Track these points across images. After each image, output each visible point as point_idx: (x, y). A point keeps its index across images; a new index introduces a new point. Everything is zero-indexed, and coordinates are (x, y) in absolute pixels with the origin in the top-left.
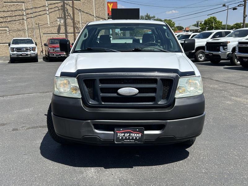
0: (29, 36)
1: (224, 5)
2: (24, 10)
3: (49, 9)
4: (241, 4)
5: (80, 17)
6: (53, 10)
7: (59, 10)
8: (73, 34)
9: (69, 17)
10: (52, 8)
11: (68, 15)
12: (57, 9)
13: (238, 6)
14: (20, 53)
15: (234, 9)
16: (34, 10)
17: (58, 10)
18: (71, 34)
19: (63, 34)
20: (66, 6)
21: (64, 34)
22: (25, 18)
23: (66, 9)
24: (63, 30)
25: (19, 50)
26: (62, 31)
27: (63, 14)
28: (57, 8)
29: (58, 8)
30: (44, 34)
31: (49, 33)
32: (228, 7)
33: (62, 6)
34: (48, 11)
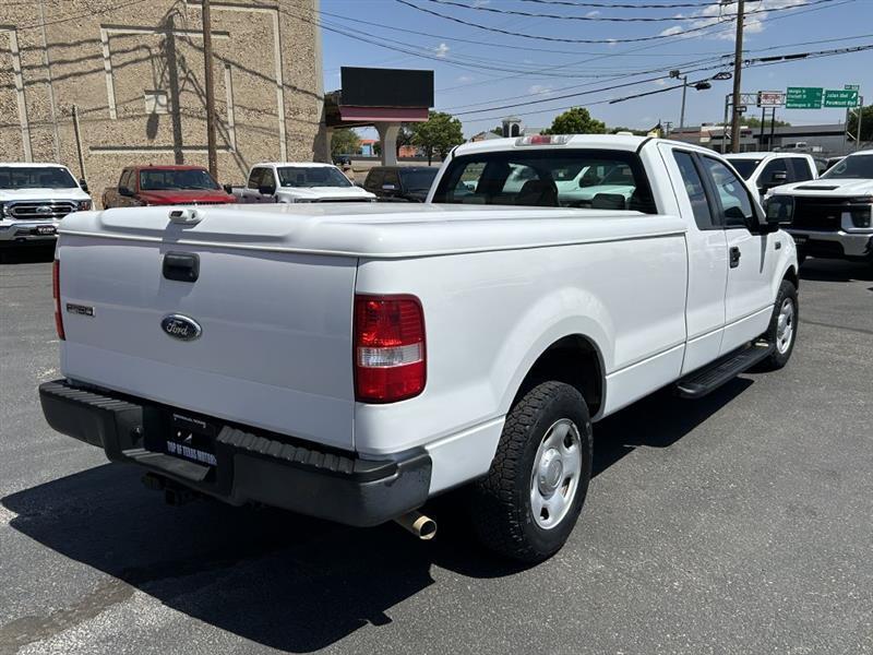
0: (33, 156)
1: (675, 74)
2: (15, 50)
3: (111, 53)
4: (722, 74)
5: (228, 91)
6: (127, 57)
7: (151, 57)
8: (207, 152)
9: (188, 86)
10: (124, 52)
11: (187, 79)
12: (144, 54)
13: (714, 78)
14: (31, 224)
15: (702, 86)
16: (54, 54)
17: (147, 59)
18: (193, 151)
19: (167, 152)
20: (177, 43)
21: (172, 152)
22: (18, 81)
23: (178, 57)
24: (165, 135)
25: (26, 211)
26: (161, 139)
27: (166, 74)
28: (146, 50)
29: (149, 49)
30: (92, 149)
31: (112, 145)
32: (685, 79)
33: (161, 45)
34: (108, 62)
